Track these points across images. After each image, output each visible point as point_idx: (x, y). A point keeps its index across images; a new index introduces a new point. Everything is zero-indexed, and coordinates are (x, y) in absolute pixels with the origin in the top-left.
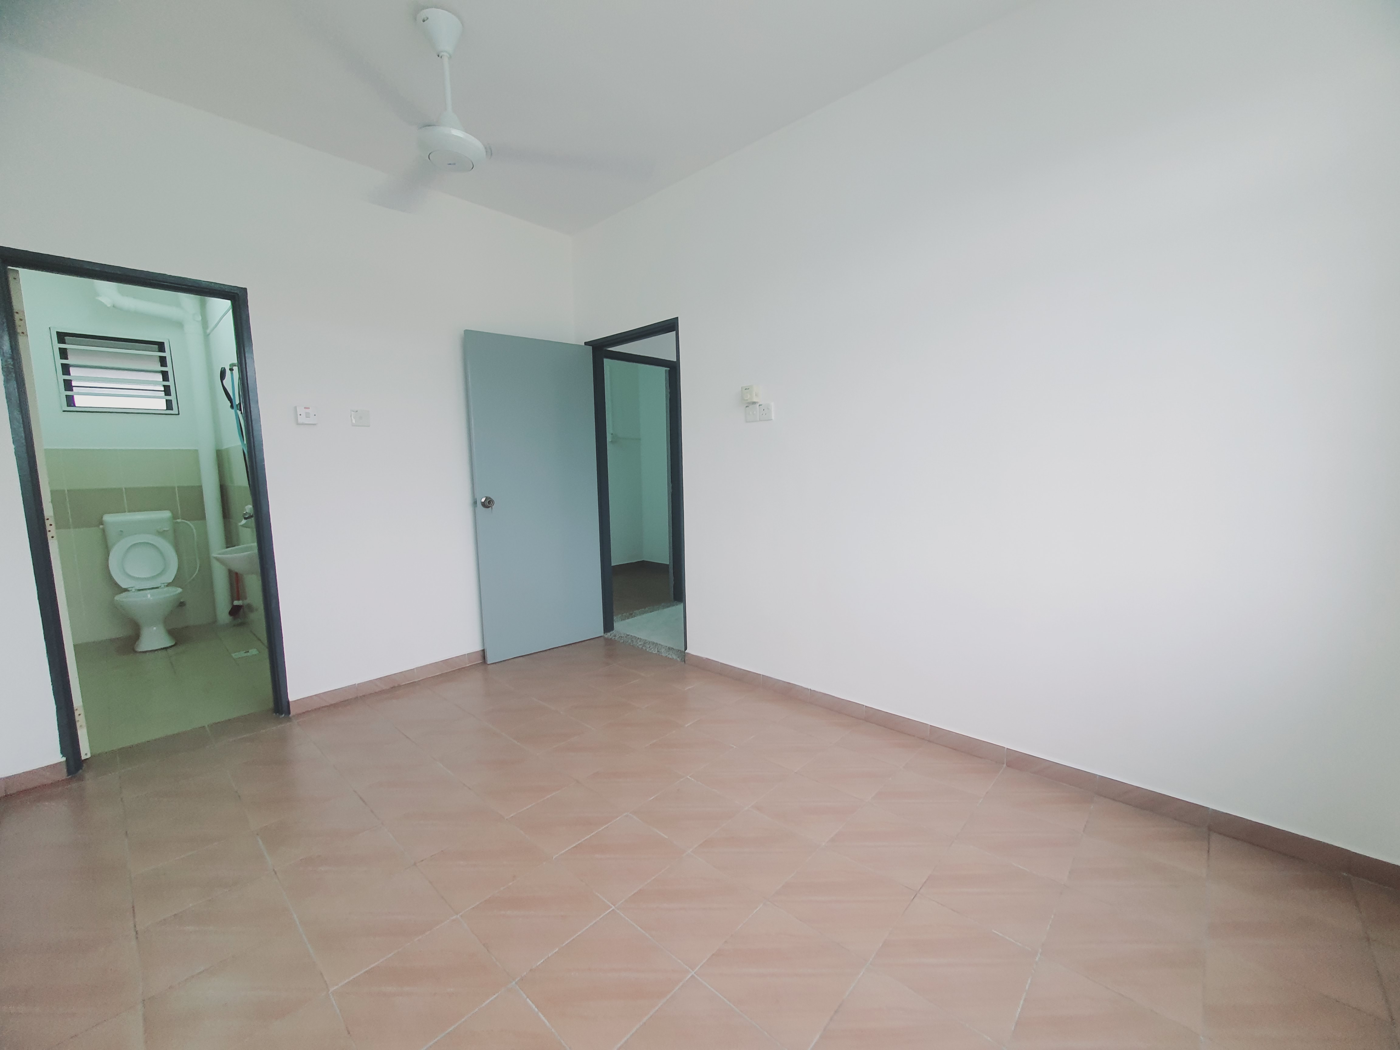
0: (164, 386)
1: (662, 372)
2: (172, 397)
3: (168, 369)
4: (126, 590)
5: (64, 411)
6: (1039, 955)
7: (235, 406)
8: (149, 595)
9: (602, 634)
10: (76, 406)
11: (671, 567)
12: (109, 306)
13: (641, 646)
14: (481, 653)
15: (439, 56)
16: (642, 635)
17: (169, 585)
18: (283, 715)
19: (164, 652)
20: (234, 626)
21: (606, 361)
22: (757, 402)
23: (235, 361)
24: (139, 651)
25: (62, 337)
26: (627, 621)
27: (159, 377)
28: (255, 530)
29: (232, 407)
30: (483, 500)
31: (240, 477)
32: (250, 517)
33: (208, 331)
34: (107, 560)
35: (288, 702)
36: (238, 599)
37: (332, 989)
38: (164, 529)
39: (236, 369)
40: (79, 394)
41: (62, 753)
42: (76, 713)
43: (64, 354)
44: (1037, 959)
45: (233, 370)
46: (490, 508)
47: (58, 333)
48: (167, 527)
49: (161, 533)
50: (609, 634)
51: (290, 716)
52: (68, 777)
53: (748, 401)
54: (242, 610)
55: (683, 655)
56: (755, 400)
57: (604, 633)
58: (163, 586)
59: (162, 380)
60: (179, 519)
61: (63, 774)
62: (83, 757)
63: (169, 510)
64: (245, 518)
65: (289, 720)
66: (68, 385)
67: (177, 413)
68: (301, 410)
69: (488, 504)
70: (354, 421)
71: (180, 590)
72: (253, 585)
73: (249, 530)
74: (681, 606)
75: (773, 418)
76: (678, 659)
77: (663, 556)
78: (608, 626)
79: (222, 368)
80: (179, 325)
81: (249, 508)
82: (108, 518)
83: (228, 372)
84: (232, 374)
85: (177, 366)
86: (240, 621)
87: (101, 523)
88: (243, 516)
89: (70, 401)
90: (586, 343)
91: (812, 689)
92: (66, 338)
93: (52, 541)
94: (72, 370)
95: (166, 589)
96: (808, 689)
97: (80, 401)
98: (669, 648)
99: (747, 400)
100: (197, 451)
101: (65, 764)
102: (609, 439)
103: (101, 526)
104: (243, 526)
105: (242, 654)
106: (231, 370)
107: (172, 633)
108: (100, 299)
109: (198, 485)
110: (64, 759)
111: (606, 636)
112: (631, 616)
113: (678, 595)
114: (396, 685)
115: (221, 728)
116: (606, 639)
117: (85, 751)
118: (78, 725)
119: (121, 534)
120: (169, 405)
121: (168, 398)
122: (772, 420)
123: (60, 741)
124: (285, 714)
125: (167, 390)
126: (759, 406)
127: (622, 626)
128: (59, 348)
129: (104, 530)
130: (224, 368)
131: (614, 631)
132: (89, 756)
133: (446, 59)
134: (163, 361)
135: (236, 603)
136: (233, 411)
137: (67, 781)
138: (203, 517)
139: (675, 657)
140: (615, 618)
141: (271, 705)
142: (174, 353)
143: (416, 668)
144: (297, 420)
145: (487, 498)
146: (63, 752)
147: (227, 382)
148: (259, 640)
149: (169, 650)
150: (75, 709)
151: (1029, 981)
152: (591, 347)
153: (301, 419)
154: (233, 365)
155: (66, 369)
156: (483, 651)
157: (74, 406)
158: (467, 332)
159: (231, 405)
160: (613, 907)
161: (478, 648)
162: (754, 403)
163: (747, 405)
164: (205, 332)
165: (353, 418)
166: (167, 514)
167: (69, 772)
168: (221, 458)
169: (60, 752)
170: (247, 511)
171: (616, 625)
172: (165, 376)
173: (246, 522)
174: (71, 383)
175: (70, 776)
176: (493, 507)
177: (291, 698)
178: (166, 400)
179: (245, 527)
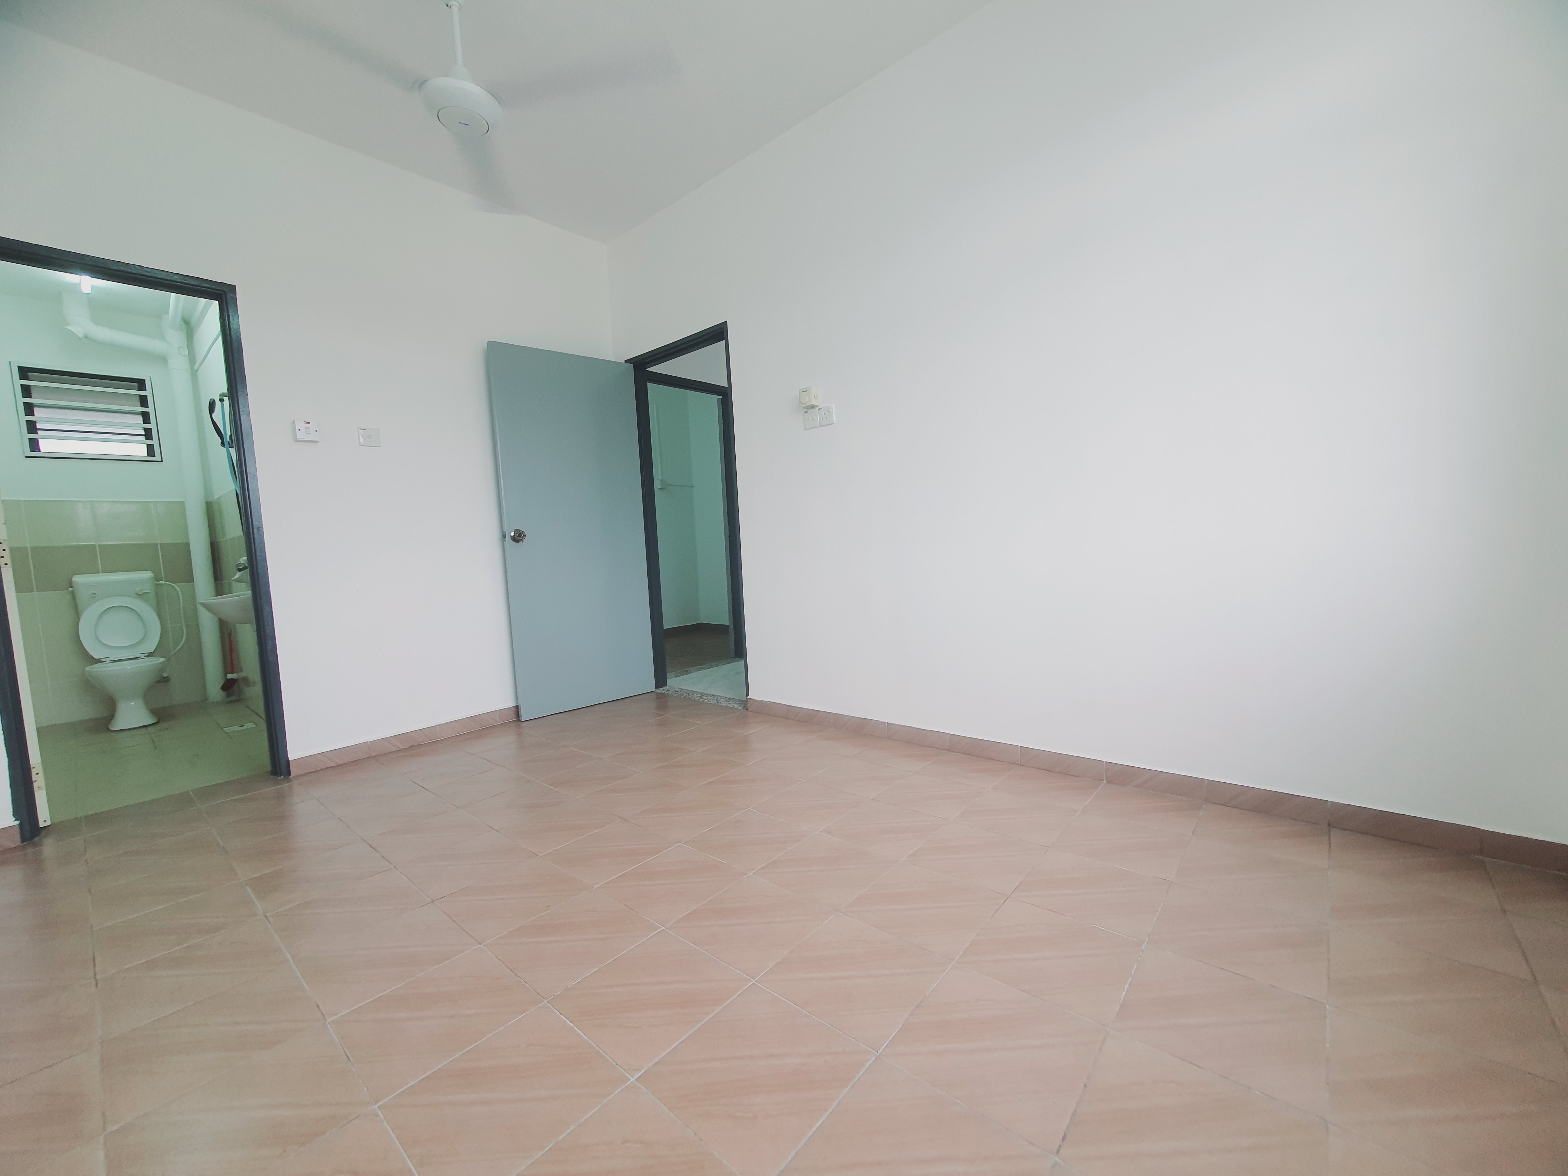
0: (145, 429)
1: (714, 400)
2: (155, 442)
3: (150, 409)
4: (99, 661)
5: (27, 457)
6: (1145, 944)
7: (226, 444)
8: (128, 666)
9: (654, 689)
10: (40, 452)
11: (732, 627)
12: (80, 336)
13: (698, 698)
14: (514, 709)
15: (447, 5)
16: (698, 688)
17: (150, 655)
18: (282, 776)
19: (144, 730)
20: (228, 703)
21: (650, 386)
22: (817, 406)
23: (226, 391)
24: (113, 729)
25: (24, 372)
26: (683, 677)
27: (139, 419)
28: (249, 584)
29: (223, 444)
30: (512, 534)
31: (233, 528)
32: (245, 568)
33: (196, 367)
34: (78, 625)
35: (288, 761)
36: (232, 672)
37: (329, 1020)
38: (144, 591)
39: (226, 399)
40: (44, 437)
41: (14, 815)
42: (34, 772)
43: (26, 391)
44: (1144, 947)
45: (224, 401)
46: (522, 542)
47: (20, 368)
48: (148, 589)
49: (141, 596)
50: (661, 689)
51: (291, 777)
52: (22, 844)
53: (806, 405)
54: (236, 685)
55: (746, 704)
56: (814, 403)
57: (656, 689)
58: (142, 656)
59: (142, 422)
60: (162, 581)
61: (17, 840)
62: (42, 825)
63: (151, 571)
64: (240, 570)
65: (289, 781)
66: (32, 427)
67: (160, 460)
68: (300, 425)
69: (519, 537)
70: (362, 441)
71: (162, 660)
72: (247, 637)
73: (243, 584)
74: (742, 662)
75: (835, 422)
76: (740, 708)
77: (723, 618)
78: (660, 680)
79: (211, 399)
80: (162, 360)
81: (244, 560)
82: (77, 579)
83: (218, 403)
84: (222, 405)
85: (159, 405)
86: (234, 698)
87: (71, 585)
88: (236, 567)
89: (34, 445)
90: (626, 361)
91: (889, 722)
92: (29, 374)
93: (5, 569)
94: (36, 410)
95: (148, 659)
96: (885, 723)
97: (47, 445)
98: (729, 699)
99: (805, 403)
100: (183, 503)
101: (18, 830)
102: (657, 485)
103: (70, 589)
104: (237, 580)
105: (236, 728)
106: (222, 400)
107: (154, 712)
108: (69, 328)
109: (185, 542)
110: (17, 822)
111: (658, 691)
112: (687, 672)
113: (739, 652)
114: (415, 744)
115: (208, 793)
116: (657, 694)
117: (44, 817)
118: (35, 785)
119: (94, 597)
120: (151, 450)
121: (150, 442)
122: (834, 424)
123: (13, 800)
124: (284, 776)
125: (148, 434)
126: (819, 409)
127: (675, 682)
128: (21, 385)
129: (73, 594)
130: (214, 399)
131: (667, 687)
132: (48, 823)
133: (455, 9)
134: (143, 401)
135: (230, 676)
136: (224, 450)
137: (23, 848)
138: (190, 578)
139: (736, 706)
140: (668, 675)
141: (269, 768)
142: (156, 391)
143: (439, 725)
144: (295, 435)
145: (516, 531)
146: (16, 814)
147: (217, 416)
148: (256, 714)
149: (149, 729)
150: (32, 767)
151: (1135, 967)
152: (632, 365)
153: (300, 435)
154: (223, 395)
155: (29, 409)
156: (517, 707)
157: (39, 451)
158: (490, 343)
159: (222, 442)
160: (663, 928)
161: (511, 704)
162: (813, 407)
163: (806, 410)
164: (192, 369)
165: (361, 437)
166: (148, 575)
167: (24, 839)
168: (211, 512)
169: (12, 813)
170: (241, 562)
171: (668, 681)
172: (146, 417)
173: (242, 575)
174: (36, 426)
175: (24, 843)
176: (524, 540)
177: (292, 756)
178: (147, 445)
179: (239, 582)
